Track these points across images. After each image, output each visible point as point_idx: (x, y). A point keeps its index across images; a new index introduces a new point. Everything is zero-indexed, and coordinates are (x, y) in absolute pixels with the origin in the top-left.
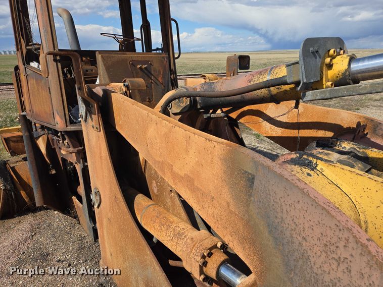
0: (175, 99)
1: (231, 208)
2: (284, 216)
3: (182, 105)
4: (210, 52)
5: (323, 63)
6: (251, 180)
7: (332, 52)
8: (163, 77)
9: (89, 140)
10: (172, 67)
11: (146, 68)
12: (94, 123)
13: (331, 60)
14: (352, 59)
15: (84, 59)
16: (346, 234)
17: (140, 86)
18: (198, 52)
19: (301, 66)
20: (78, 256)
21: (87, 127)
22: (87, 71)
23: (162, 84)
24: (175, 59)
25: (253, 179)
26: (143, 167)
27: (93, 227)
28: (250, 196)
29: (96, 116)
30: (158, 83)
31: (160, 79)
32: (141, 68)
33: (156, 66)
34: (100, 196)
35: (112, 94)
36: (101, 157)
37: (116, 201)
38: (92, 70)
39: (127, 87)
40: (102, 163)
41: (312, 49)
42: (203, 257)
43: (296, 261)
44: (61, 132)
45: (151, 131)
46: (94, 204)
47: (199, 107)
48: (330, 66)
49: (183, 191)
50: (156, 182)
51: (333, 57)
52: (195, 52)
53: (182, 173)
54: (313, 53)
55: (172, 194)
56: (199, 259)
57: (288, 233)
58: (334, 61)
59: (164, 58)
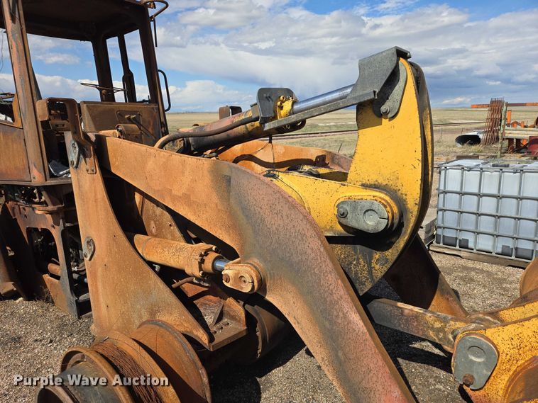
0: (169, 141)
1: (219, 207)
2: (249, 197)
3: (176, 148)
4: (210, 113)
5: (275, 106)
6: (229, 180)
7: (281, 98)
8: (153, 129)
9: (80, 187)
10: (162, 120)
11: (134, 118)
12: (88, 167)
13: (281, 104)
14: (294, 103)
15: (53, 112)
16: (278, 195)
17: (133, 131)
18: (192, 113)
19: (258, 106)
20: (60, 332)
21: (78, 174)
22: (57, 125)
23: (152, 135)
24: (164, 111)
25: (230, 179)
26: (140, 210)
27: (76, 300)
28: (229, 192)
29: (92, 158)
30: (148, 134)
31: (150, 130)
32: (129, 118)
33: (145, 116)
34: (93, 243)
35: (107, 138)
36: (96, 201)
37: (114, 240)
38: (63, 125)
39: (121, 131)
40: (97, 206)
41: (265, 95)
42: (201, 255)
43: (259, 226)
44: (37, 187)
45: (150, 164)
46: (86, 256)
47: (192, 149)
48: (281, 108)
49: (182, 209)
50: (155, 222)
51: (282, 102)
52: (189, 113)
53: (180, 194)
54: (267, 98)
55: (172, 228)
56: (198, 257)
57: (252, 209)
58: (283, 104)
59: (153, 108)
